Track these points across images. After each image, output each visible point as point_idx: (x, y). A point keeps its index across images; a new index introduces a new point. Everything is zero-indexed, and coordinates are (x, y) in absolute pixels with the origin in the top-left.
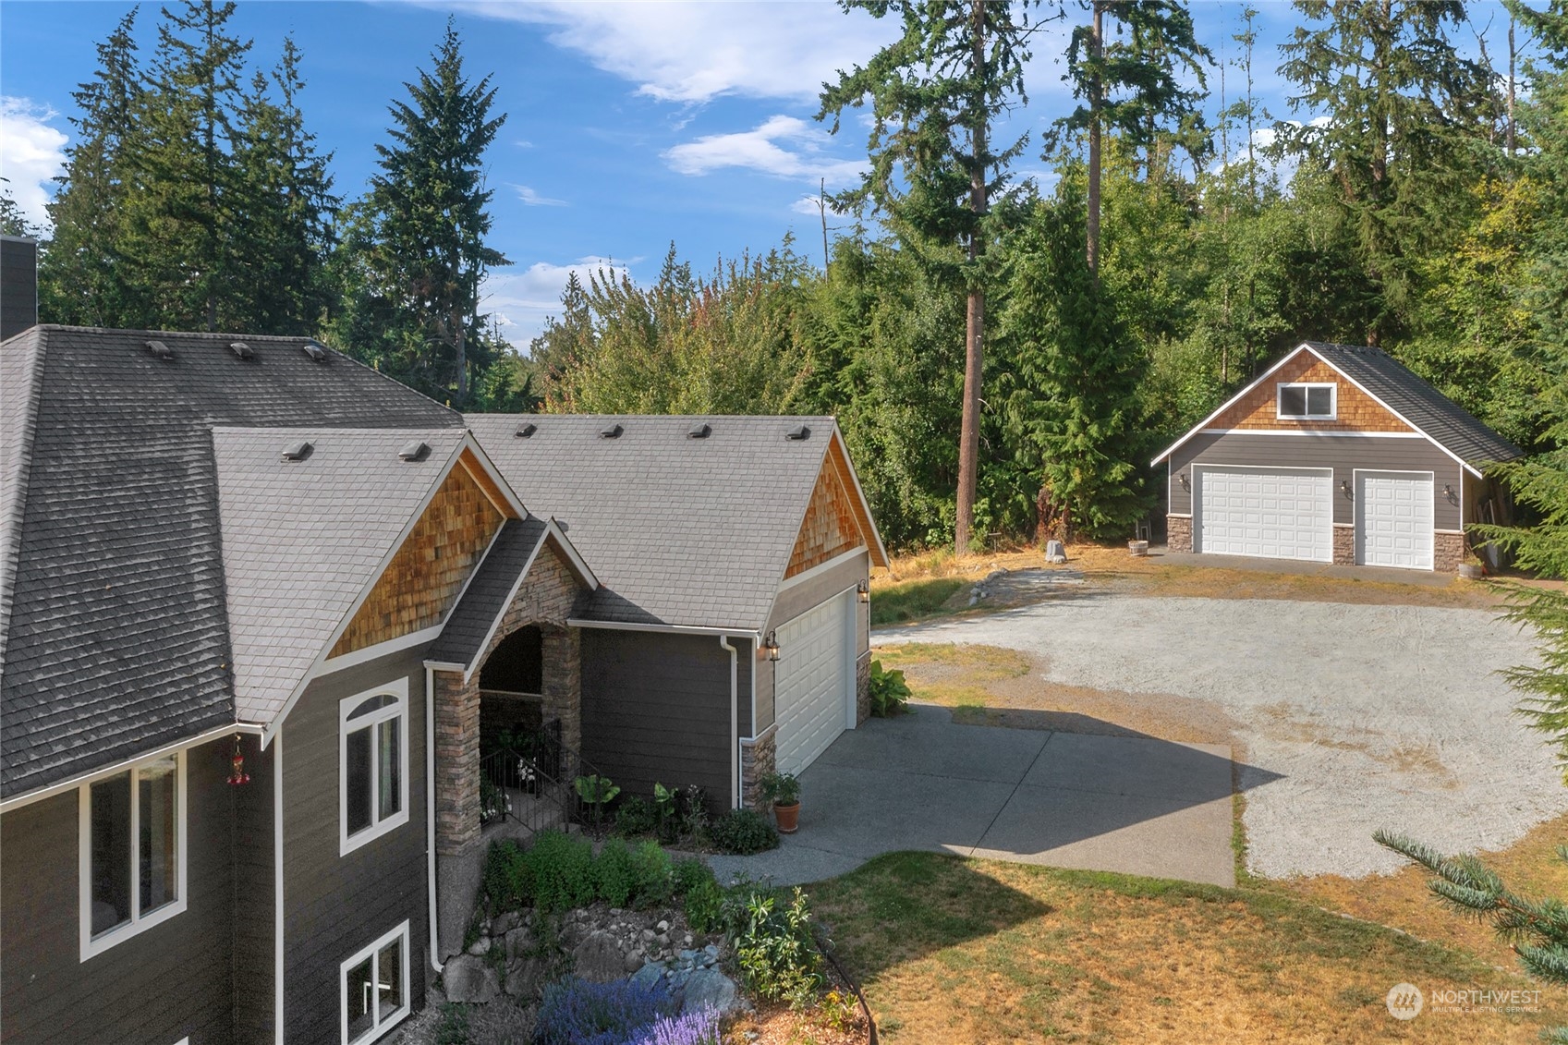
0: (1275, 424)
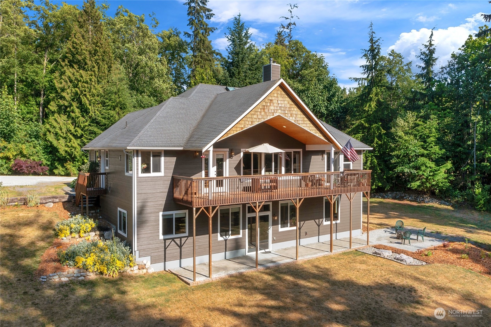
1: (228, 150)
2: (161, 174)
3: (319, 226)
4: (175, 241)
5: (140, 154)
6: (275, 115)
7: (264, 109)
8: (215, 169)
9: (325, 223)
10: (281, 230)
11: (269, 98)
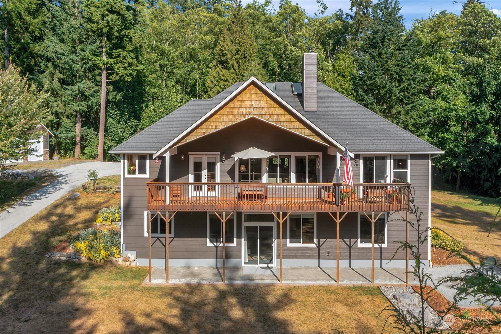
1: (219, 153)
2: (147, 176)
3: (350, 247)
4: (160, 240)
5: (126, 157)
6: (247, 117)
7: (232, 112)
8: (205, 173)
9: (360, 245)
10: (289, 245)
11: (240, 98)
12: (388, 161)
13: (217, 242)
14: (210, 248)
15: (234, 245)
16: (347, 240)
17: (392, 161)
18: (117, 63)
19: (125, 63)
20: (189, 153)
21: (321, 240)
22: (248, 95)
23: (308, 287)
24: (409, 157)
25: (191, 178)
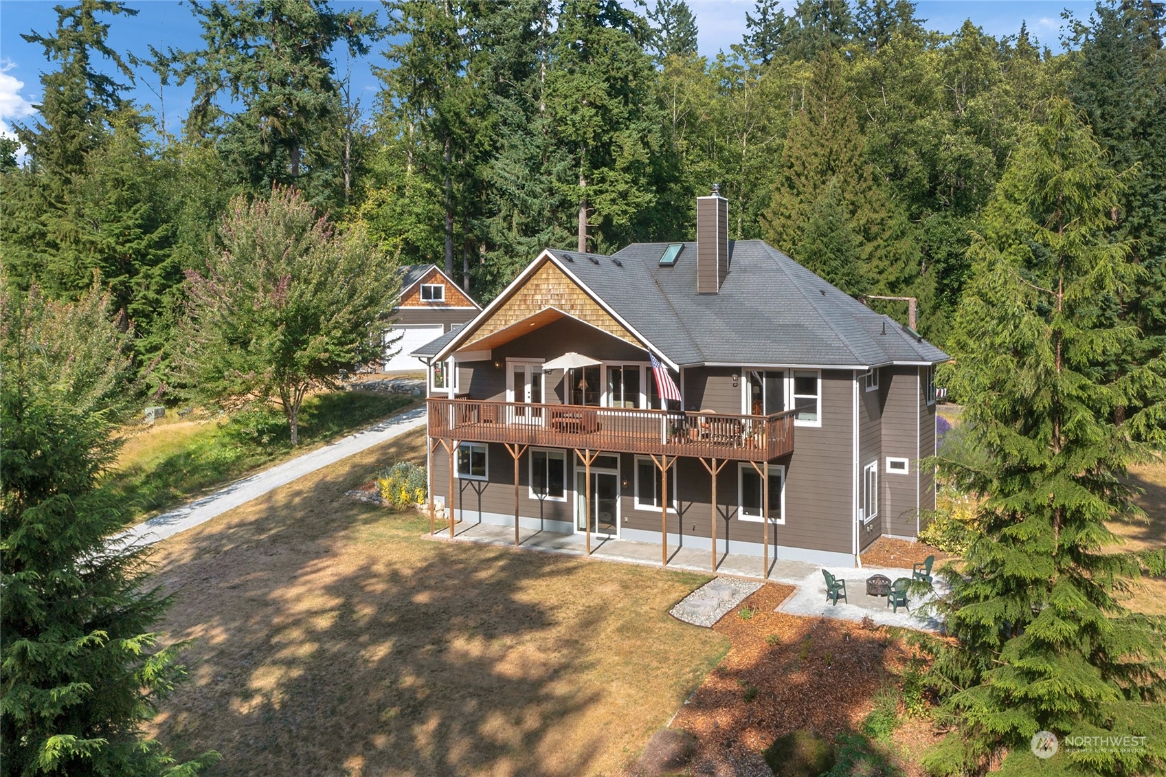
0: (419, 304)
1: (543, 360)
3: (727, 519)
4: (472, 484)
6: (543, 309)
7: (525, 300)
8: (528, 388)
9: (742, 516)
10: (638, 506)
11: (534, 281)
12: (786, 380)
13: (542, 493)
14: (533, 500)
15: (564, 499)
16: (723, 508)
17: (792, 380)
18: (601, 192)
19: (613, 191)
20: (507, 359)
21: (683, 503)
22: (544, 276)
23: (617, 564)
24: (819, 375)
25: (510, 396)
